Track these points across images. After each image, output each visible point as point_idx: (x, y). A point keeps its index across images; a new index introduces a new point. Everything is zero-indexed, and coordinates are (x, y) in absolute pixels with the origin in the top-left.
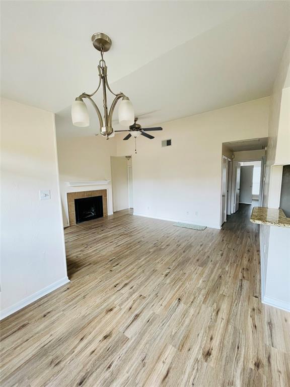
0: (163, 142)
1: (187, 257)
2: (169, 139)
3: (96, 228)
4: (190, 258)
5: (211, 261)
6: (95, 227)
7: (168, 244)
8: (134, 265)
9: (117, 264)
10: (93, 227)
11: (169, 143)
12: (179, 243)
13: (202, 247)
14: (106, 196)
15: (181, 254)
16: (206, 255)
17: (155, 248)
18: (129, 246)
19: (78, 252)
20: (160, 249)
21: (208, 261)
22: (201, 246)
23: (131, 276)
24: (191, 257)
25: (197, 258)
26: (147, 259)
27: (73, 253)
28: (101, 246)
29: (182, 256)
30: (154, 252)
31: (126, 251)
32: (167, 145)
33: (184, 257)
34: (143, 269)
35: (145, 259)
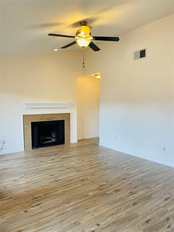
0: (135, 53)
1: (135, 212)
2: (142, 49)
3: (48, 156)
4: (138, 216)
5: (169, 227)
6: (47, 154)
7: (117, 188)
8: (57, 209)
9: (38, 205)
10: (46, 155)
11: (143, 54)
12: (133, 191)
13: (166, 202)
14: (69, 120)
15: (127, 207)
16: (166, 216)
17: (97, 191)
18: (67, 183)
19: (10, 181)
20: (104, 194)
21: (163, 226)
22: (166, 199)
23: (43, 224)
24: (139, 214)
25: (148, 218)
26: (78, 205)
27: (5, 182)
28: (38, 178)
29: (128, 210)
30: (93, 196)
31: (59, 189)
32: (141, 57)
33: (130, 212)
34: (63, 219)
35: (76, 204)
